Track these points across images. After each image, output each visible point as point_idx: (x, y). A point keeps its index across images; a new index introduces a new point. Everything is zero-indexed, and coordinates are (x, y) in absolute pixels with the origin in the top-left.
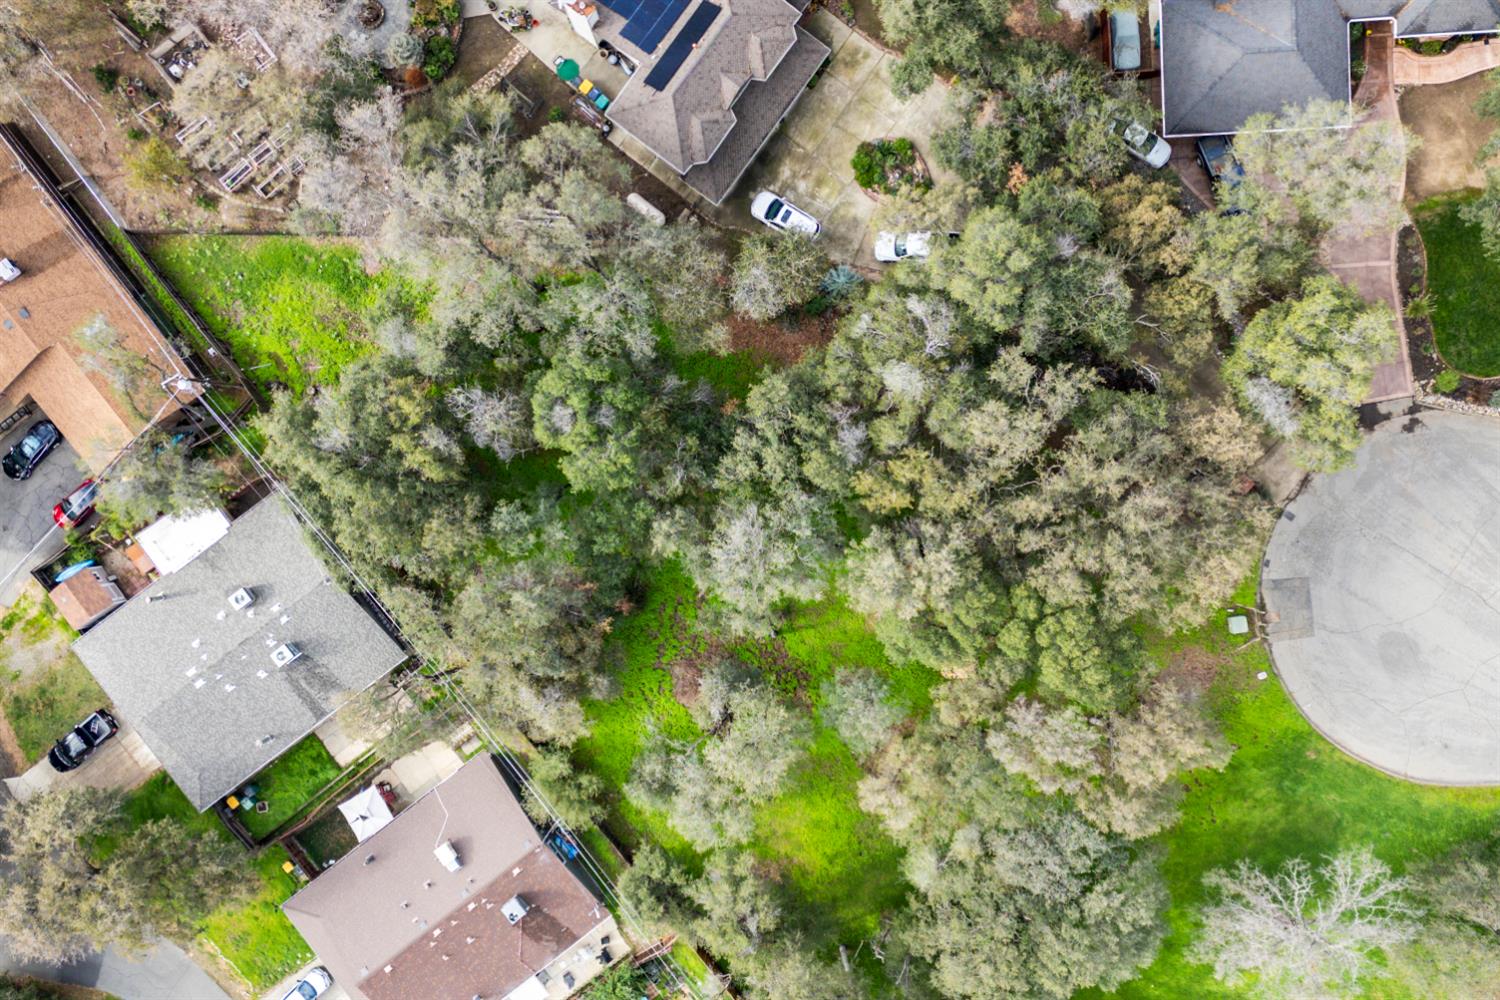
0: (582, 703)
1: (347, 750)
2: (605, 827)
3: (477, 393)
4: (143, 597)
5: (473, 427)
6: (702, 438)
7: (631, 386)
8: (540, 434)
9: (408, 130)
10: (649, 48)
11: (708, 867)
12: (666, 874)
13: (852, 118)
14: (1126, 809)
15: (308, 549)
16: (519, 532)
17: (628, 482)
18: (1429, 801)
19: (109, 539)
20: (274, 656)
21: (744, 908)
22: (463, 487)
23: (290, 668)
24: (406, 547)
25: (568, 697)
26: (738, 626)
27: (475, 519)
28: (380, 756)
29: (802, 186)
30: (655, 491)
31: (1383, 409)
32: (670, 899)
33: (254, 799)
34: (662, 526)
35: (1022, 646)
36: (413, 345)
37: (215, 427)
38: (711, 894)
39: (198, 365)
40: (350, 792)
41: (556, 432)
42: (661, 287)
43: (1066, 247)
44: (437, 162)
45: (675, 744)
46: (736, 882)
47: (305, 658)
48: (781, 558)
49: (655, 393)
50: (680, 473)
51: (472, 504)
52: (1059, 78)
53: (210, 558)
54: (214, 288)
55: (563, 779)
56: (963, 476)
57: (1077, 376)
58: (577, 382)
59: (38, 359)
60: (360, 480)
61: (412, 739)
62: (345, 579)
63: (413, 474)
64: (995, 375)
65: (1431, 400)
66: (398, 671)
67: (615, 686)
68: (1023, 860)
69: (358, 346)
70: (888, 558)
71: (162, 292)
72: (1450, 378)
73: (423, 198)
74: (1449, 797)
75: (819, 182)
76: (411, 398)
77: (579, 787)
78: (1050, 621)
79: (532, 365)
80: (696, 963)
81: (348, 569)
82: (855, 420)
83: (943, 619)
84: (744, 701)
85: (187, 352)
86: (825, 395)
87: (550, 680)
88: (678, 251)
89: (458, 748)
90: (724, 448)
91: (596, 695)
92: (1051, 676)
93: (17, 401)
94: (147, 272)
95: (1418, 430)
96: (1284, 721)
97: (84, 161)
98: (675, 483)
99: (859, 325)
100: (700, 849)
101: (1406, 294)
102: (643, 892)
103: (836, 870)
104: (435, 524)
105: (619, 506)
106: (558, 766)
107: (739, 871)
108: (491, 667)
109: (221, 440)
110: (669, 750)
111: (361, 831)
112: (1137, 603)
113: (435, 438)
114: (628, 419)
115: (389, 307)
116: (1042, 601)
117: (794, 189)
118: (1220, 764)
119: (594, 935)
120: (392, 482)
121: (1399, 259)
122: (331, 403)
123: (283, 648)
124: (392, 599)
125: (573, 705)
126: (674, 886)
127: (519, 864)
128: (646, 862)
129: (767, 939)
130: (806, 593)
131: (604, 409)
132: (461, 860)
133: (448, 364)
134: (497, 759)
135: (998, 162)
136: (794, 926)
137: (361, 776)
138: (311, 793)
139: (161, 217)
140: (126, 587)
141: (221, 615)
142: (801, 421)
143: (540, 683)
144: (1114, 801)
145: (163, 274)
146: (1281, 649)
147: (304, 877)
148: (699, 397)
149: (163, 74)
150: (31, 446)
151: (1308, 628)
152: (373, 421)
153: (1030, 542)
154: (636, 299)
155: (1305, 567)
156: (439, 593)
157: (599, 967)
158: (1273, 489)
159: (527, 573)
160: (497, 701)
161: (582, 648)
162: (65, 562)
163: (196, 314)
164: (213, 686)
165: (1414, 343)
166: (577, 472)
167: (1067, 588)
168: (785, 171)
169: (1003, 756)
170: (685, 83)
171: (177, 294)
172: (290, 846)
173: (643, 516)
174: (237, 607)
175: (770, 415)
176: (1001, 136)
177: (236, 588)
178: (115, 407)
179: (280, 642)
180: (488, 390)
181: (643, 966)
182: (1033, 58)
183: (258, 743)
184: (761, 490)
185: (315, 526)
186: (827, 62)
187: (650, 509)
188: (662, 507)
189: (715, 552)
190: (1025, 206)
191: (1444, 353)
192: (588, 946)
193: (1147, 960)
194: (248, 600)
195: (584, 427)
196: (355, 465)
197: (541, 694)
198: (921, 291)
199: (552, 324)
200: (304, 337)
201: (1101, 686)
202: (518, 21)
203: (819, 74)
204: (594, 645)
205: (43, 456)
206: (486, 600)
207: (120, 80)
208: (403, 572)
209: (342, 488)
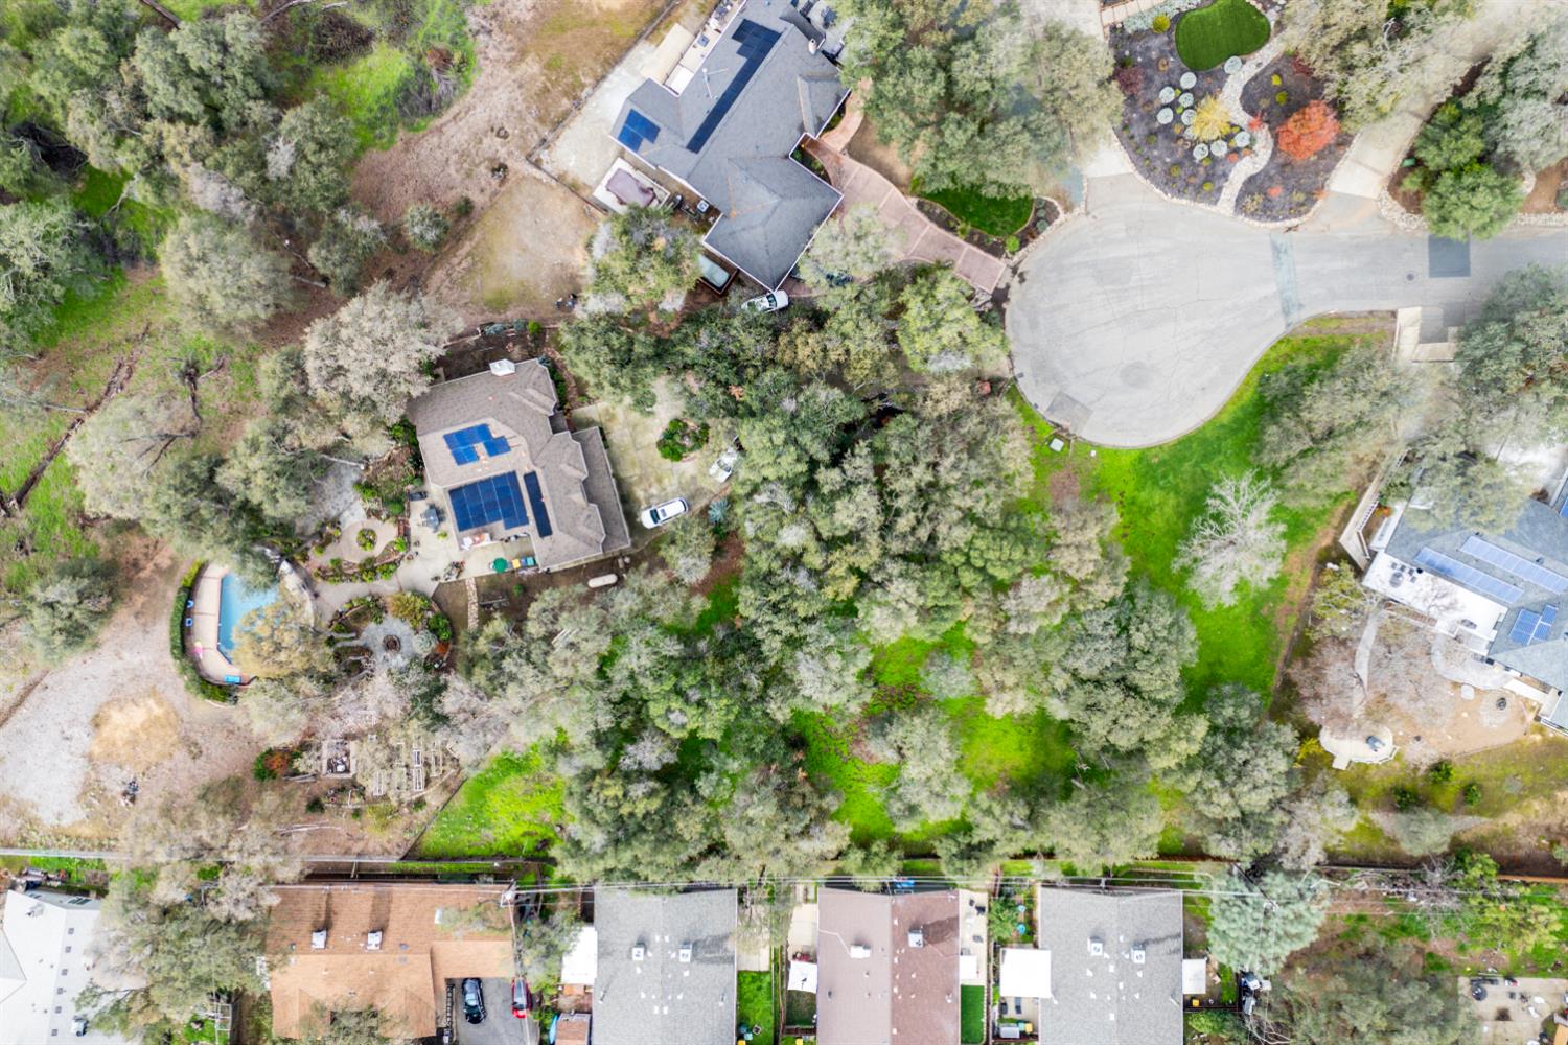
0: (831, 819)
1: (761, 961)
2: (909, 856)
3: (630, 749)
4: (597, 1005)
5: (646, 766)
6: (743, 650)
7: (689, 668)
8: (677, 735)
9: (475, 682)
10: (525, 521)
11: (971, 820)
12: (959, 844)
13: (639, 440)
14: (1099, 588)
15: (641, 898)
16: (718, 784)
17: (736, 709)
18: (1226, 419)
19: (552, 998)
20: (682, 960)
21: (1005, 819)
22: (672, 794)
23: (694, 956)
24: (680, 847)
25: (823, 824)
26: (854, 708)
27: (694, 803)
28: (778, 946)
29: (654, 491)
30: (752, 696)
31: (1002, 286)
32: (973, 853)
33: (749, 1031)
34: (772, 707)
35: (973, 576)
36: (580, 761)
37: (538, 895)
38: (986, 830)
39: (501, 877)
40: (785, 977)
41: (683, 726)
42: (651, 614)
43: (789, 405)
44: (503, 679)
45: (894, 785)
46: (988, 812)
47: (695, 944)
48: (835, 661)
49: (701, 658)
50: (752, 677)
51: (684, 796)
52: (704, 336)
53: (604, 951)
54: (465, 837)
55: (866, 860)
56: (864, 541)
57: (857, 451)
58: (666, 696)
59: (432, 959)
60: (628, 843)
61: (780, 922)
62: (670, 892)
63: (647, 815)
64: (825, 490)
65: (1016, 259)
66: (741, 901)
67: (837, 795)
68: (1088, 658)
69: (554, 785)
70: (877, 611)
71: (446, 866)
72: (1012, 242)
73: (517, 703)
74: (1231, 408)
75: (659, 480)
76: (608, 786)
77: (876, 854)
78: (972, 553)
79: (638, 712)
80: (1021, 864)
81: (667, 885)
82: (794, 568)
83: (930, 603)
84: (896, 733)
85: (491, 879)
86: (771, 573)
87: (807, 827)
88: (640, 592)
89: (807, 900)
90: (757, 644)
91: (834, 809)
92: (1002, 574)
93: (443, 987)
94: (429, 866)
95: (1027, 277)
96: (1126, 461)
97: (347, 852)
98: (754, 682)
99: (749, 529)
100: (957, 817)
101: (952, 230)
102: (958, 864)
103: (1029, 751)
104: (681, 825)
105: (747, 722)
106: (857, 856)
107: (985, 805)
108: (777, 851)
109: (547, 898)
110: (894, 790)
111: (810, 987)
112: (995, 505)
113: (638, 789)
114: (704, 683)
115: (550, 757)
116: (957, 549)
117: (652, 496)
118: (1115, 519)
119: (964, 907)
120: (642, 829)
121: (931, 219)
122: (577, 828)
123: (682, 951)
124: (701, 875)
125: (829, 825)
126: (969, 845)
127: (893, 917)
128: (945, 849)
129: (1033, 819)
130: (864, 660)
131: (690, 693)
132: (867, 947)
133: (605, 752)
134: (829, 885)
135: (722, 398)
136: (1036, 799)
137: (781, 965)
138: (770, 998)
139: (407, 836)
140: (583, 1009)
141: (639, 971)
142: (774, 597)
143: (805, 833)
144: (1091, 589)
145: (438, 858)
146: (1087, 433)
147: (812, 1038)
148: (721, 635)
149: (338, 777)
150: (472, 999)
151: (1087, 411)
152: (605, 815)
153: (923, 533)
154: (648, 635)
155: (1054, 388)
156: (716, 849)
157: (983, 919)
158: (999, 374)
159: (742, 798)
160: (797, 861)
161: (804, 796)
162: (544, 1030)
163: (471, 857)
164: (672, 1004)
165: (980, 244)
166: (711, 728)
167: (961, 535)
168: (639, 493)
169: (1022, 631)
170: (558, 519)
171: (453, 859)
172: (789, 1032)
173: (759, 713)
174: (641, 958)
175: (759, 609)
176: (711, 387)
177: (630, 951)
178: (488, 938)
179: (677, 950)
180: (633, 741)
181: (1001, 894)
182: (684, 340)
183: (721, 1004)
184: (794, 643)
185: (631, 884)
186: (601, 430)
187: (759, 706)
188: (762, 699)
189: (807, 692)
190: (756, 406)
191: (997, 234)
192: (968, 915)
193: (1191, 634)
194: (641, 950)
195: (692, 711)
196: (617, 842)
197: (811, 837)
198: (755, 490)
199: (628, 686)
200: (527, 810)
201: (1026, 553)
202: (455, 572)
203: (604, 439)
204: (807, 789)
205: (481, 997)
206: (739, 829)
207: (323, 800)
208: (691, 859)
209: (626, 856)
